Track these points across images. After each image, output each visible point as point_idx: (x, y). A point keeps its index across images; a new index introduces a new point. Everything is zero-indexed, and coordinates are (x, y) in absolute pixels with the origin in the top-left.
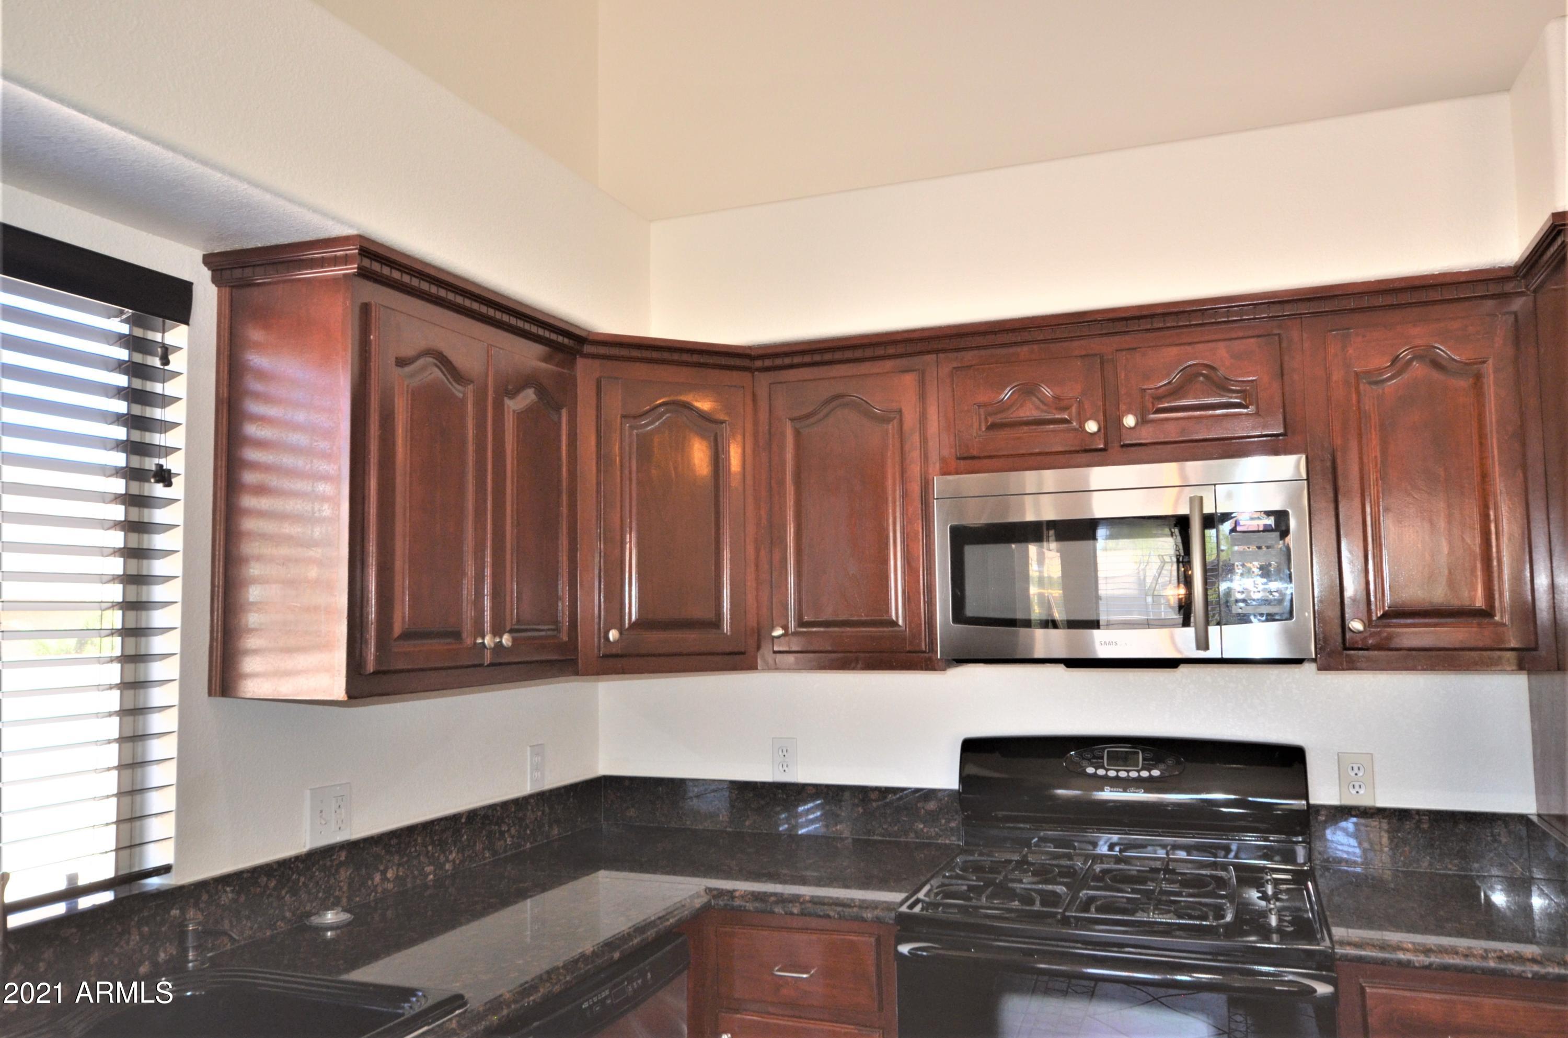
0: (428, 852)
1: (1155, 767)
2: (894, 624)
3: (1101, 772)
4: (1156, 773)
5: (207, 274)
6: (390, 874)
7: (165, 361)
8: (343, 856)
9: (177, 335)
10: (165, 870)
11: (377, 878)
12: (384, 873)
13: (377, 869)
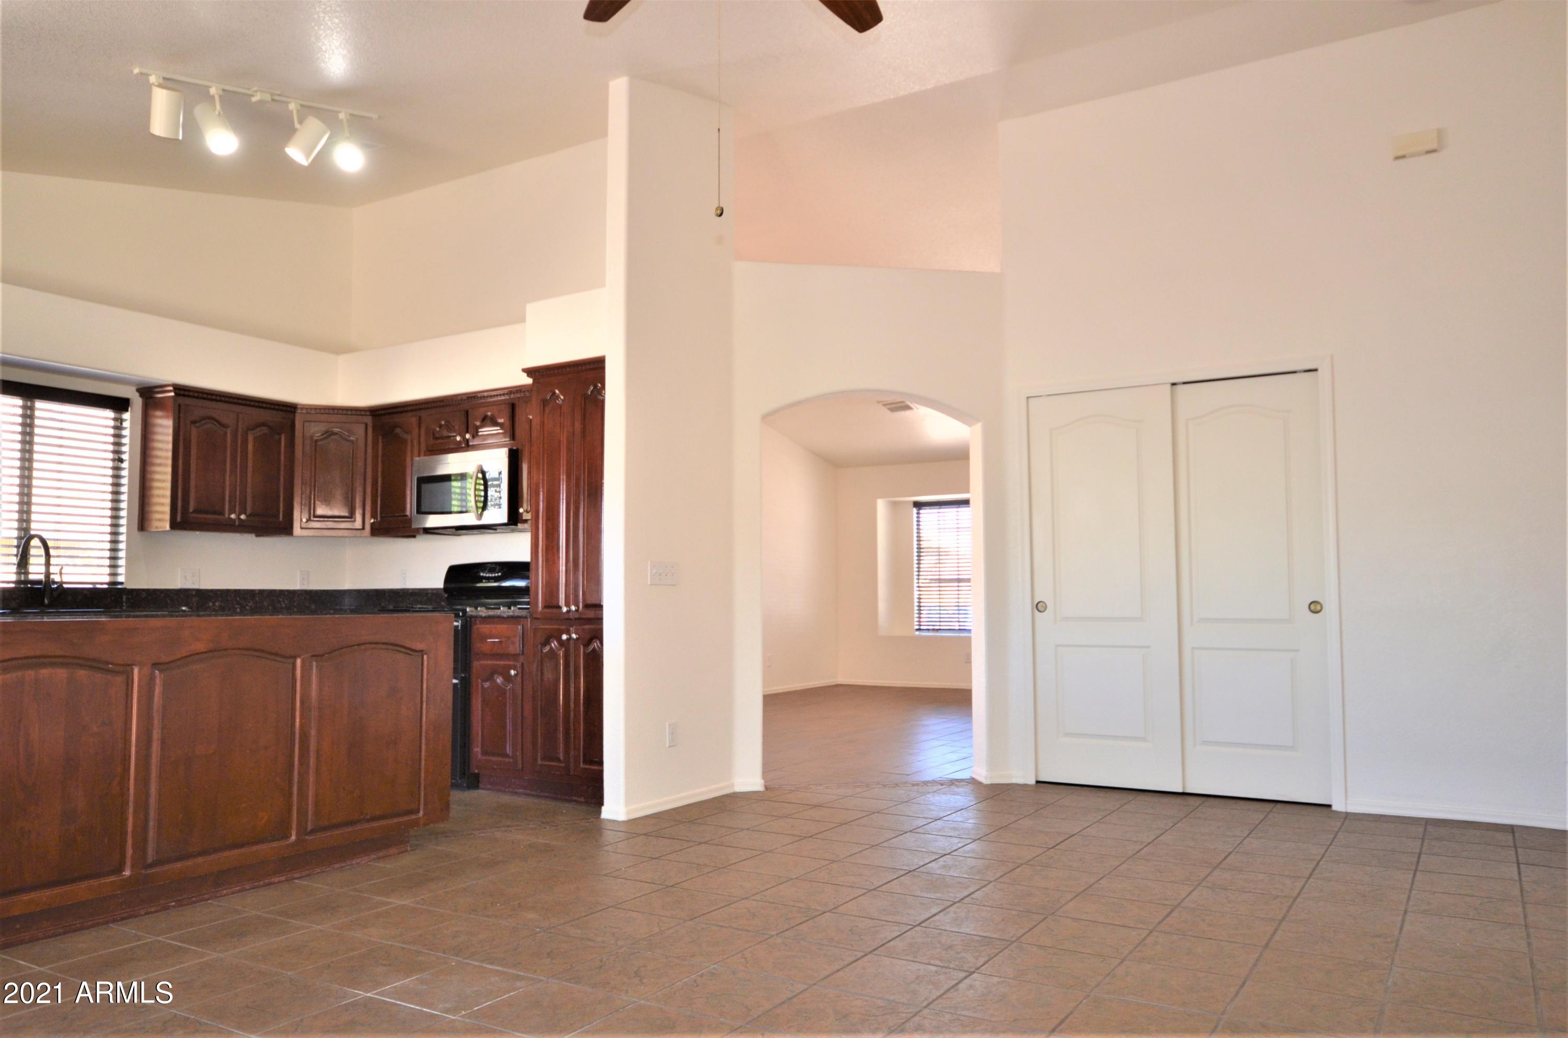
0: (236, 600)
1: (500, 572)
2: (407, 516)
3: (485, 575)
4: (500, 574)
5: (137, 394)
6: (217, 604)
7: (121, 424)
8: (194, 593)
9: (126, 416)
10: (122, 583)
11: (211, 604)
12: (214, 603)
13: (211, 601)
